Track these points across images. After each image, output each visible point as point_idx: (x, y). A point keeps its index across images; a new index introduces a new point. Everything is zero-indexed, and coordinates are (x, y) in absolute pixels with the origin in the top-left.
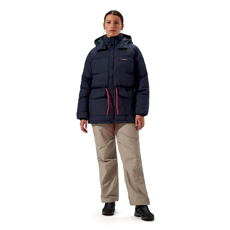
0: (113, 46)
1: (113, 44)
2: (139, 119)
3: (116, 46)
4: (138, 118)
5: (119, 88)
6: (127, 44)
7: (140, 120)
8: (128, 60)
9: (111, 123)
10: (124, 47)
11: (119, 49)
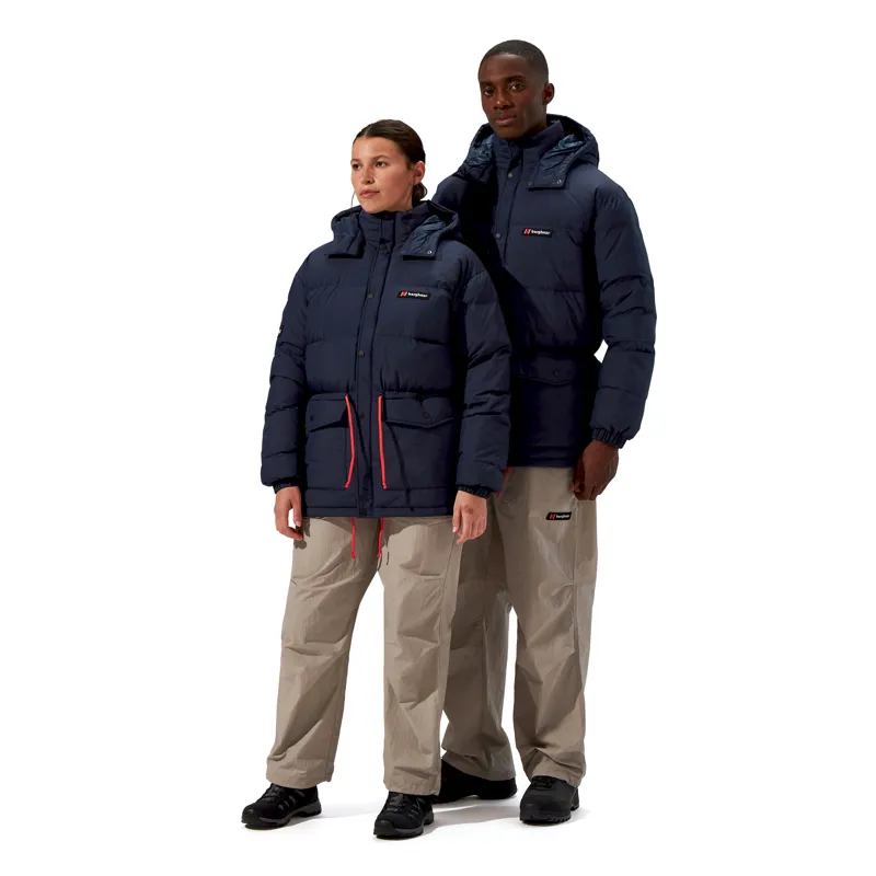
0: (389, 245)
1: (387, 236)
2: (466, 507)
3: (397, 245)
4: (463, 505)
5: (388, 395)
6: (435, 240)
7: (471, 511)
8: (429, 295)
9: (363, 514)
10: (421, 252)
11: (407, 258)
